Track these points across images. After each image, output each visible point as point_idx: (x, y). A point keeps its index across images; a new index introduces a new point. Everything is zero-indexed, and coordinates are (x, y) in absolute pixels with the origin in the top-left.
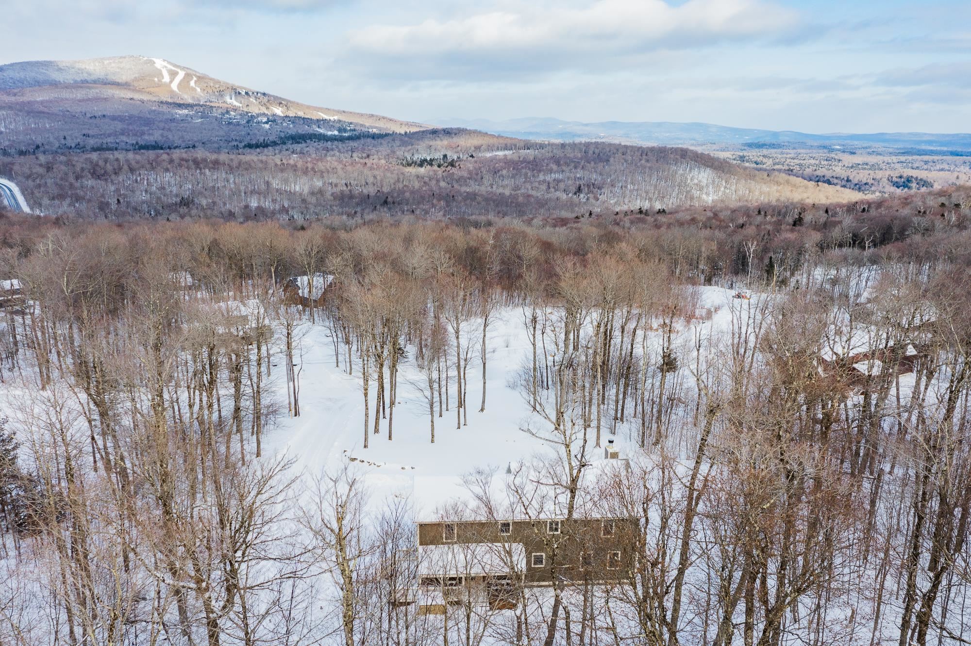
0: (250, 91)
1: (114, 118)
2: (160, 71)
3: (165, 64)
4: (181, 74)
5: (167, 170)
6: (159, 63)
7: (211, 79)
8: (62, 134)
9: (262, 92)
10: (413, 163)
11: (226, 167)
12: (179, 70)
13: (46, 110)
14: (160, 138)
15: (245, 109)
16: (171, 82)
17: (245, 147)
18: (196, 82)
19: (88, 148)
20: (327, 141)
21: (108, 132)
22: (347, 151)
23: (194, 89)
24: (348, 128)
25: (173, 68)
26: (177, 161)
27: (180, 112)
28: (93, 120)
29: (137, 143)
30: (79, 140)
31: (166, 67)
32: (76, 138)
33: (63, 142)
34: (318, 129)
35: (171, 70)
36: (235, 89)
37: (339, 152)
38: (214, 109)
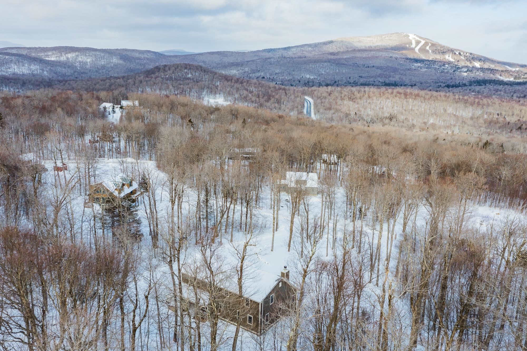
0: (462, 51)
1: (378, 68)
2: (411, 40)
3: (415, 37)
4: (423, 42)
6: (412, 37)
7: (439, 45)
8: (349, 75)
9: (470, 52)
11: (422, 98)
12: (422, 40)
13: (346, 63)
14: (398, 79)
15: (456, 63)
16: (416, 47)
17: (445, 86)
18: (430, 47)
19: (359, 84)
20: (500, 85)
21: (372, 75)
22: (511, 92)
23: (428, 51)
24: (522, 76)
27: (416, 65)
28: (367, 69)
29: (385, 82)
31: (415, 39)
32: (355, 78)
33: (348, 80)
34: (499, 77)
35: (418, 40)
36: (453, 51)
37: (505, 92)
38: (436, 63)
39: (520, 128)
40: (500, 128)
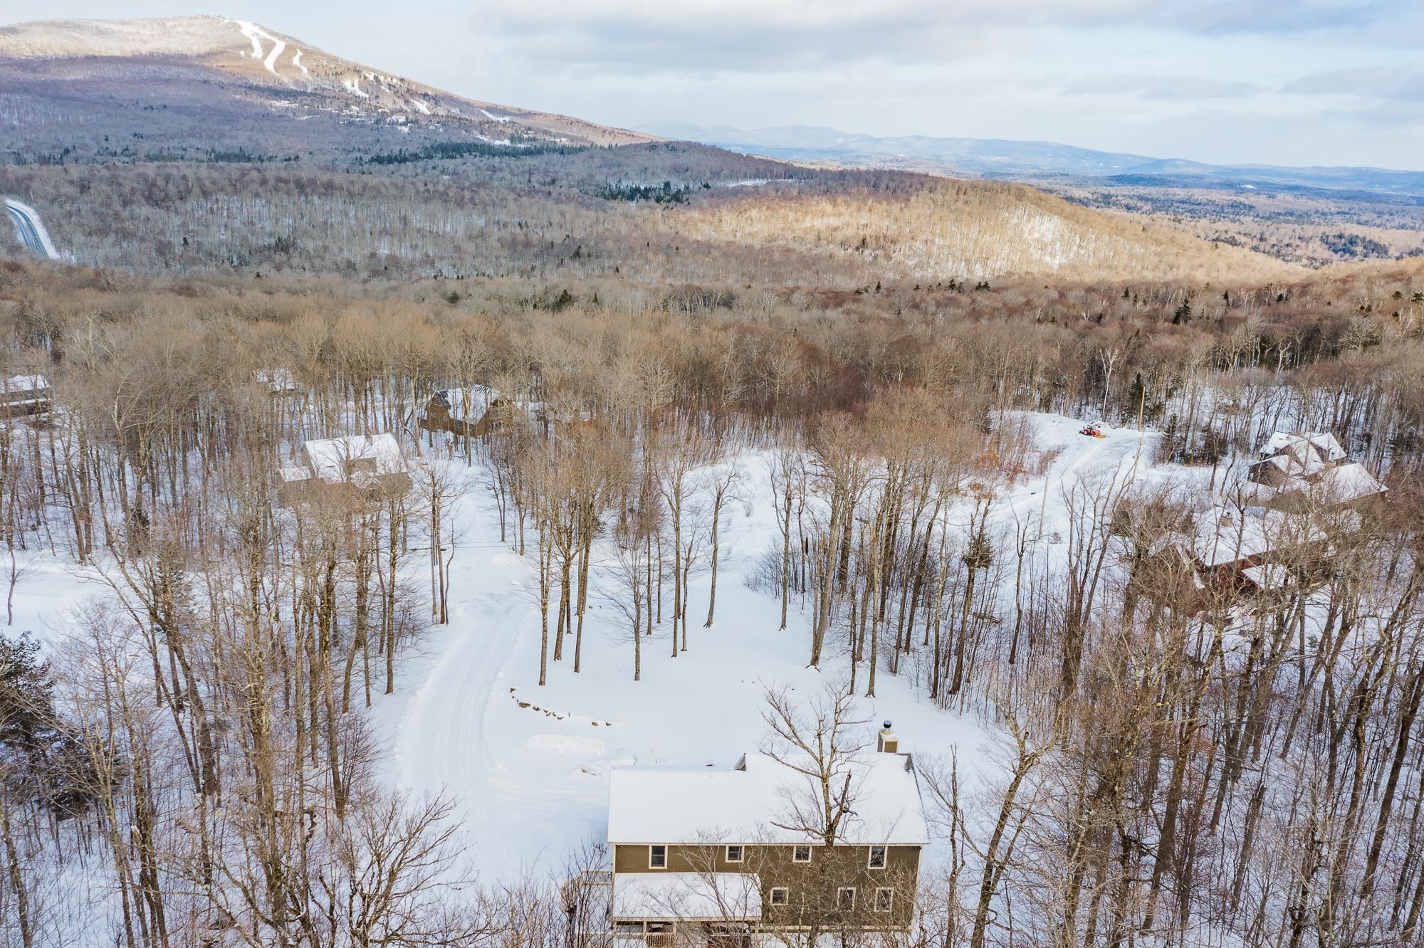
0: (381, 74)
1: (179, 111)
2: (249, 39)
3: (256, 29)
4: (280, 47)
5: (257, 195)
6: (247, 29)
7: (324, 55)
8: (102, 132)
9: (400, 76)
10: (619, 193)
11: (345, 193)
12: (276, 40)
13: (78, 94)
14: (247, 143)
15: (374, 103)
16: (265, 57)
17: (372, 160)
18: (301, 59)
19: (141, 155)
20: (494, 156)
21: (170, 132)
22: (523, 172)
23: (298, 69)
24: (525, 136)
25: (268, 37)
26: (272, 182)
27: (277, 104)
28: (150, 114)
29: (213, 151)
30: (127, 143)
31: (257, 34)
32: (124, 139)
33: (104, 144)
34: (480, 136)
35: (265, 39)
36: (359, 71)
37: (512, 173)
38: (328, 101)
39: (577, 254)
40: (536, 256)
